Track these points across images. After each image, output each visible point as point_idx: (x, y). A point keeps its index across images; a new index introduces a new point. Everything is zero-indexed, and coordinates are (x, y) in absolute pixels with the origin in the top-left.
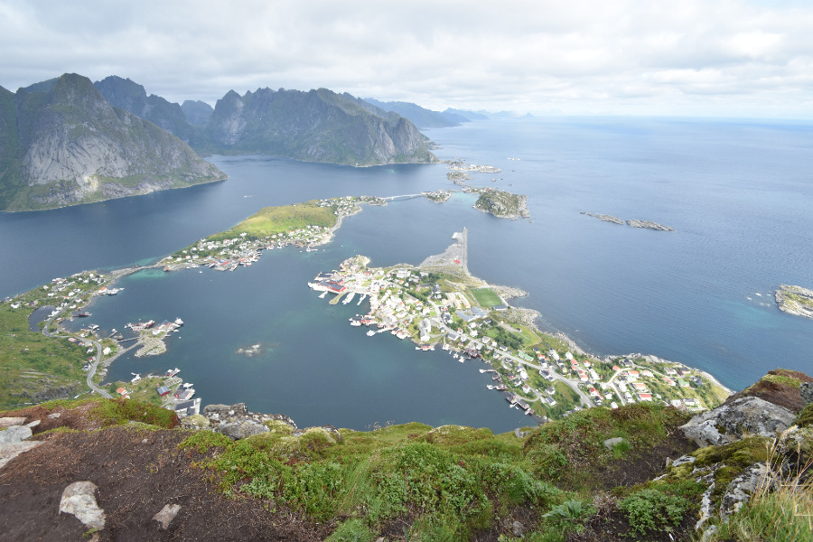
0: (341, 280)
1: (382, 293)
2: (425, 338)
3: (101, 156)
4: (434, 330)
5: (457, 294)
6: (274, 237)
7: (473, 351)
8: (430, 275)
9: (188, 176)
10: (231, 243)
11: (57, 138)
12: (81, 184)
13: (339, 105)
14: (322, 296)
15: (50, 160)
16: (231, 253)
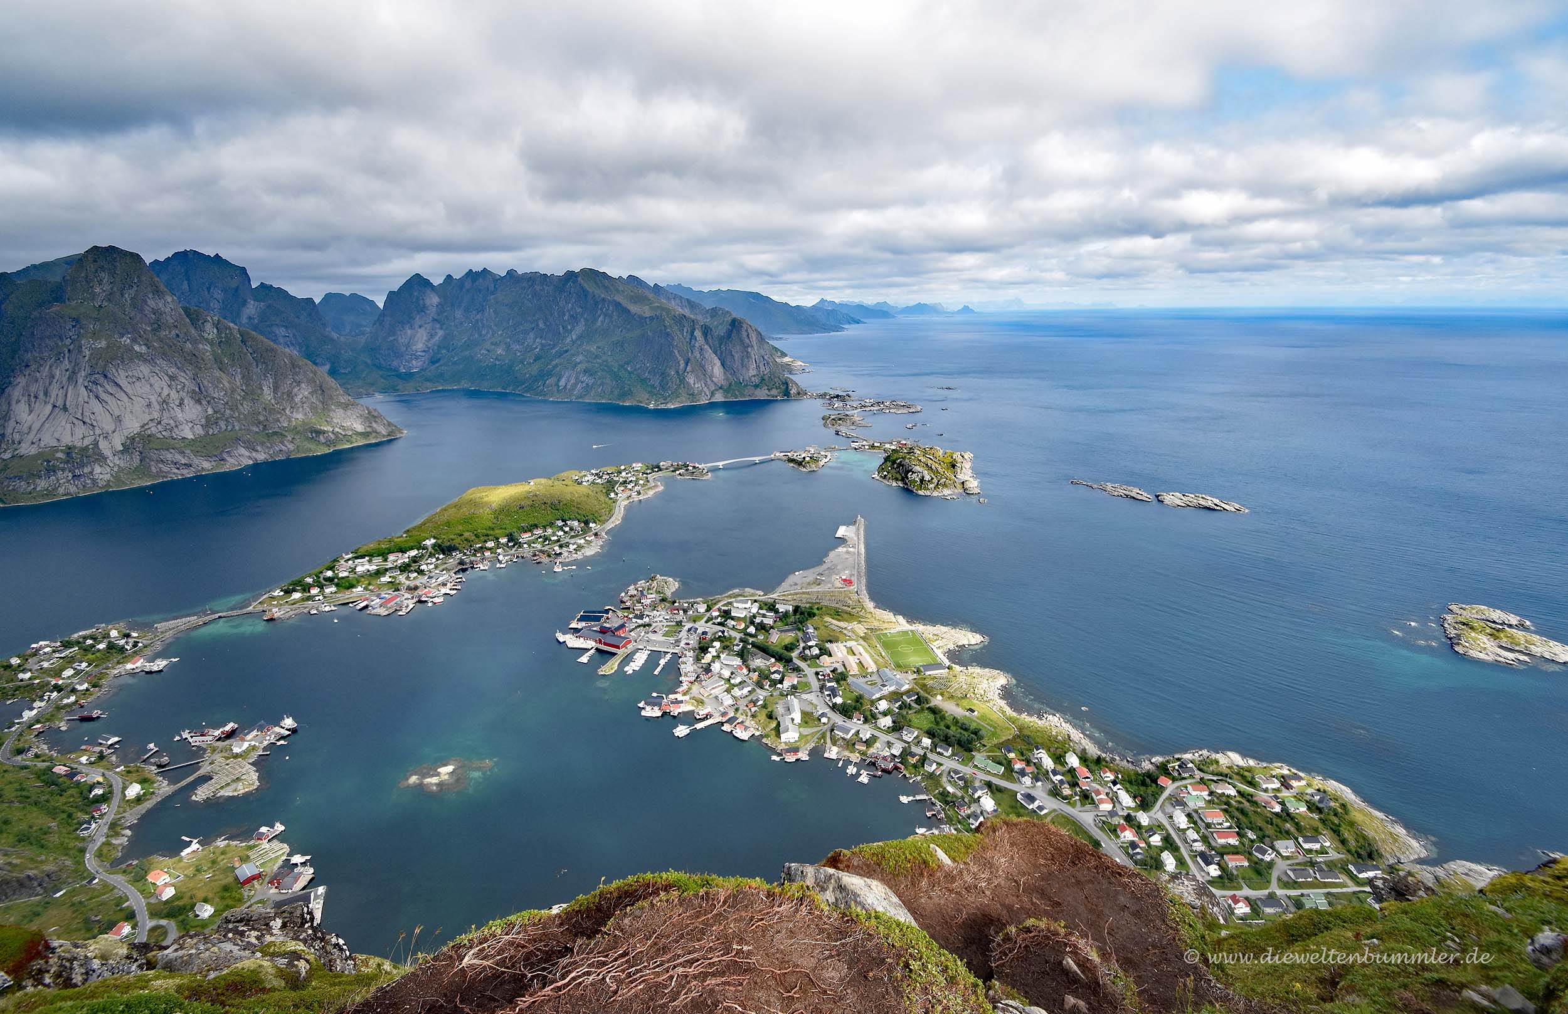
0: (622, 626)
1: (704, 650)
2: (790, 736)
3: (153, 399)
4: (808, 718)
5: (849, 644)
6: (490, 544)
7: (884, 758)
8: (796, 609)
9: (324, 432)
10: (404, 559)
11: (66, 364)
12: (107, 453)
13: (619, 298)
14: (584, 659)
15: (50, 407)
16: (402, 578)
